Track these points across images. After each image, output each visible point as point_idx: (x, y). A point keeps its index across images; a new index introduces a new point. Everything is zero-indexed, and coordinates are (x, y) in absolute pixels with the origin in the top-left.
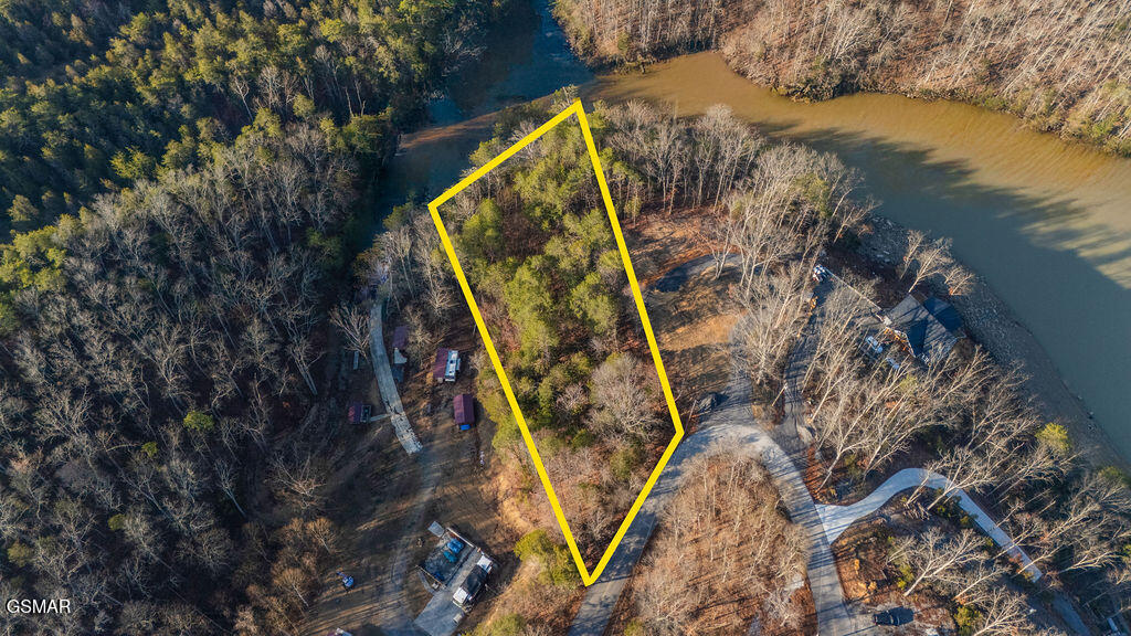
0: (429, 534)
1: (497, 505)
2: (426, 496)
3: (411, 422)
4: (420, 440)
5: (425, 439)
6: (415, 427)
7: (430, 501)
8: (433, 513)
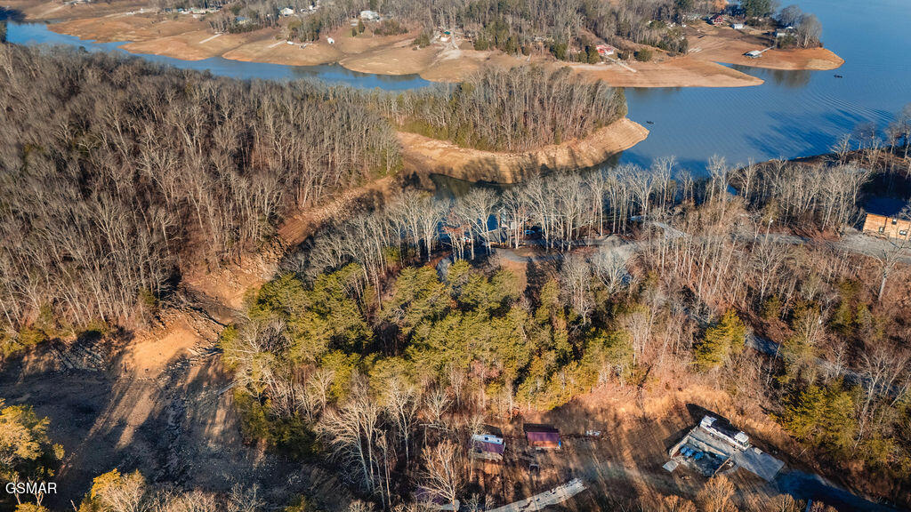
0: (676, 471)
1: (645, 419)
2: (634, 473)
3: (543, 491)
4: (567, 481)
5: (568, 477)
6: (550, 485)
7: (640, 470)
8: (653, 467)
